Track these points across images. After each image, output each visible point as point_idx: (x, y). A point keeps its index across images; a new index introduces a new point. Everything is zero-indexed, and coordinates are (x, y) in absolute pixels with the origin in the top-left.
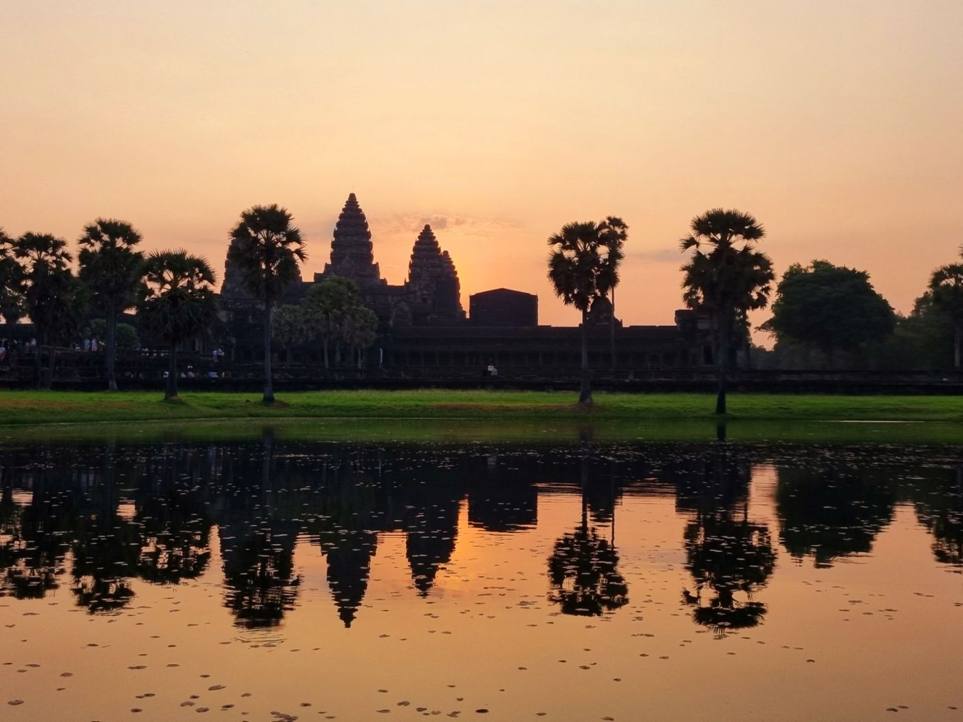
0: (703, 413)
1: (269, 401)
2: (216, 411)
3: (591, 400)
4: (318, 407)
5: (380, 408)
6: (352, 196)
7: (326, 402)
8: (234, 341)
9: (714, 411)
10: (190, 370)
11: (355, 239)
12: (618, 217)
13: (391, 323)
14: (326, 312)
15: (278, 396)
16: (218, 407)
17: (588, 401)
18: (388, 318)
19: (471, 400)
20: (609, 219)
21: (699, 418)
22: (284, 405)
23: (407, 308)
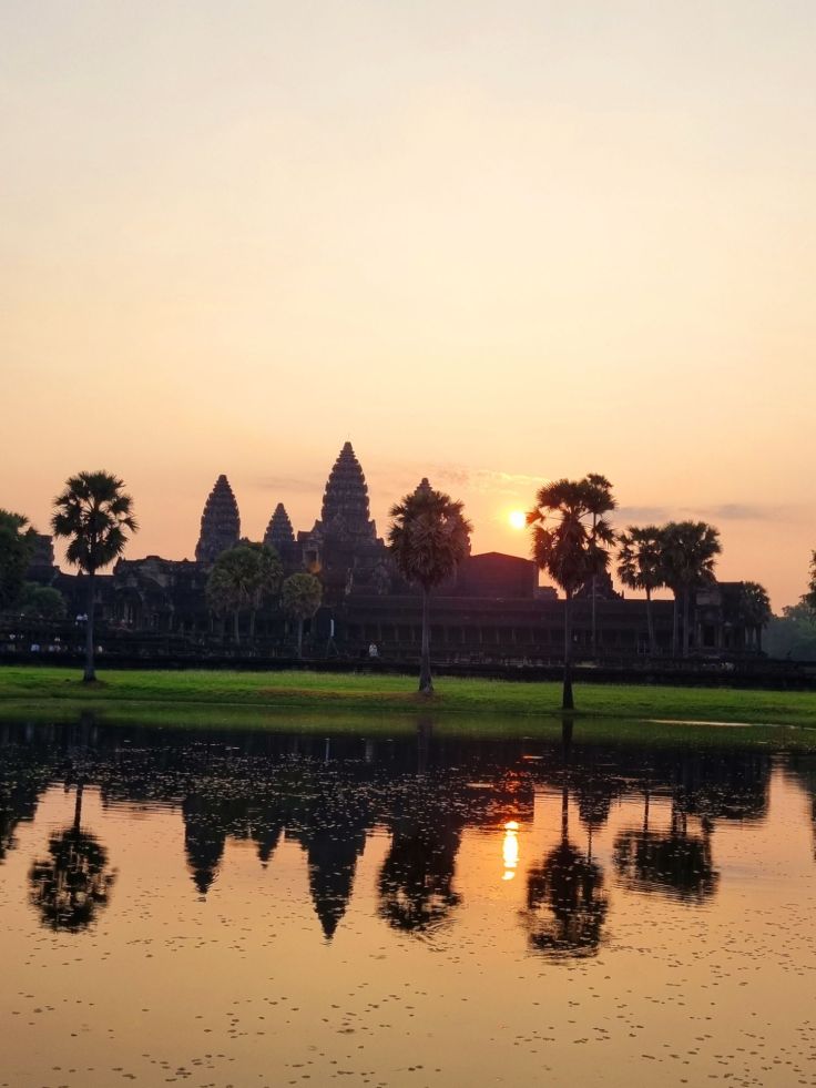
0: (547, 708)
1: (89, 679)
2: (26, 691)
3: (432, 689)
4: (137, 688)
5: (199, 692)
6: (348, 446)
7: (151, 683)
8: (172, 608)
9: (561, 705)
10: (57, 643)
11: (348, 493)
12: (600, 474)
13: (348, 591)
14: (237, 580)
15: (100, 674)
16: (28, 687)
17: (426, 689)
18: (343, 586)
19: (310, 685)
20: (590, 476)
21: (543, 714)
22: (103, 685)
23: (386, 573)
